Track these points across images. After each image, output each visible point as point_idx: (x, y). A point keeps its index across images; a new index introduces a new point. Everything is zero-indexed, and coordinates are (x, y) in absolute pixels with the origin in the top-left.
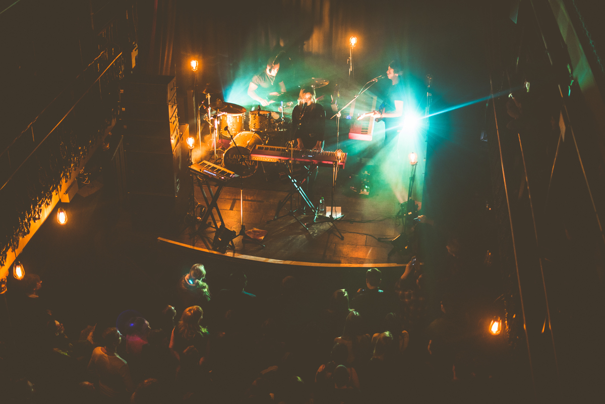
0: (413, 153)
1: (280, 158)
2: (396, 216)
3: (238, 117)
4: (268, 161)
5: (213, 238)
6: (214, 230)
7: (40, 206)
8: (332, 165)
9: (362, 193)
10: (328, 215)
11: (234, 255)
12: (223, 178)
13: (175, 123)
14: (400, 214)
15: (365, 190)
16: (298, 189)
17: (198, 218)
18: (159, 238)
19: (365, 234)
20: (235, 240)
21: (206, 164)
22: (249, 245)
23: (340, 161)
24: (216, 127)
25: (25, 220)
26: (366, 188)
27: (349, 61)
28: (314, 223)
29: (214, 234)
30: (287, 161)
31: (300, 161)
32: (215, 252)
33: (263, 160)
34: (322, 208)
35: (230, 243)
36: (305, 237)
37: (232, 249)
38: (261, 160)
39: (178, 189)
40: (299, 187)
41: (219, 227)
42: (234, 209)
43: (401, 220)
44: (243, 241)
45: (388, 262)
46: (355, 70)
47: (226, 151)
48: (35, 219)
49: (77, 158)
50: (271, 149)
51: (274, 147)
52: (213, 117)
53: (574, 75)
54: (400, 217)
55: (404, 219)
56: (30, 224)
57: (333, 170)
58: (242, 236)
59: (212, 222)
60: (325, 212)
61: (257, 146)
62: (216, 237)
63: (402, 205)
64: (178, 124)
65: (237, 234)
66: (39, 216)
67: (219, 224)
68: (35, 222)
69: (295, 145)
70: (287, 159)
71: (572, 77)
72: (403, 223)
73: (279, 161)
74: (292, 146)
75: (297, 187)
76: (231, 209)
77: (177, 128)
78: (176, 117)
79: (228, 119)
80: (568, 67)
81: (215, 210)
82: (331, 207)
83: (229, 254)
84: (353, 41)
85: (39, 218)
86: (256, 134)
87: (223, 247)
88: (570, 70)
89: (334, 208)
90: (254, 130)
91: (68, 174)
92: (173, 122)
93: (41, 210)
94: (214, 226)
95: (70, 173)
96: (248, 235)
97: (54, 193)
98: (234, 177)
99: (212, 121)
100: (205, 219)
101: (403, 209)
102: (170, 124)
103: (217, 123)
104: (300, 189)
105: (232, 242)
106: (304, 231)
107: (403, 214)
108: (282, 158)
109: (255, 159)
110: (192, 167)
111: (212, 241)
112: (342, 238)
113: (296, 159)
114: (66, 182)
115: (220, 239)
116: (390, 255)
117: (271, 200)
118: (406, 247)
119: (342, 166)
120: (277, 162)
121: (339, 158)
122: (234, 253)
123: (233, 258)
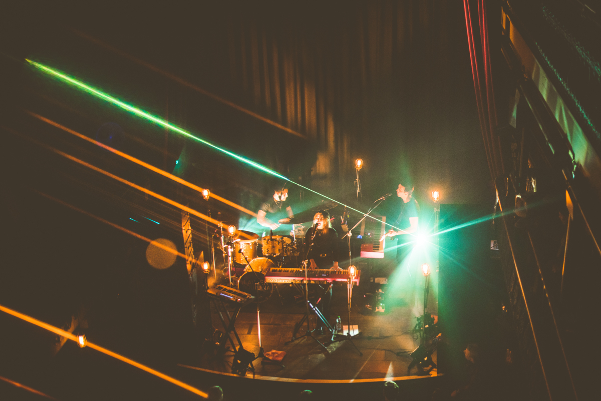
0: (425, 264)
1: (294, 278)
2: (413, 331)
3: (251, 244)
4: (283, 282)
5: (232, 362)
6: (233, 354)
8: (347, 282)
9: (377, 310)
10: (345, 333)
11: (254, 377)
12: (239, 300)
13: (190, 248)
14: (417, 328)
15: (380, 307)
16: (314, 309)
17: (216, 344)
19: (384, 350)
20: (254, 362)
21: (222, 288)
22: (268, 366)
23: (354, 278)
24: (230, 254)
26: (381, 306)
27: (356, 183)
28: (332, 342)
29: (233, 358)
30: (302, 281)
31: (315, 281)
32: (235, 375)
33: (278, 282)
34: (339, 328)
35: (249, 366)
36: (323, 356)
37: (252, 370)
38: (276, 282)
39: (196, 314)
40: (314, 307)
41: (237, 350)
42: (251, 333)
43: (418, 334)
44: (263, 363)
45: (408, 375)
46: (362, 190)
47: (241, 277)
50: (285, 271)
51: (287, 269)
52: (227, 244)
53: (576, 160)
54: (417, 331)
55: (422, 333)
57: (347, 287)
58: (261, 358)
59: (231, 346)
60: (342, 331)
61: (272, 269)
62: (235, 361)
63: (418, 319)
64: (193, 250)
65: (256, 357)
67: (237, 348)
69: (309, 264)
70: (301, 279)
71: (574, 162)
72: (421, 336)
73: (294, 282)
74: (306, 265)
75: (313, 307)
76: (249, 333)
77: (192, 253)
78: (190, 243)
79: (241, 245)
80: (570, 153)
81: (234, 334)
82: (348, 326)
83: (250, 376)
84: (359, 163)
86: (269, 260)
87: (243, 369)
88: (572, 156)
89: (351, 326)
90: (267, 255)
92: (187, 247)
94: (233, 350)
96: (267, 356)
98: (251, 299)
99: (226, 249)
100: (223, 344)
101: (420, 323)
102: (186, 249)
103: (230, 250)
104: (316, 309)
105: (252, 365)
106: (324, 351)
107: (420, 327)
108: (297, 279)
109: (270, 281)
110: (209, 291)
111: (231, 365)
112: (361, 354)
113: (310, 279)
115: (239, 362)
116: (410, 368)
117: (288, 323)
118: (426, 359)
119: (356, 283)
120: (292, 283)
121: (353, 275)
122: (254, 374)
123: (254, 380)
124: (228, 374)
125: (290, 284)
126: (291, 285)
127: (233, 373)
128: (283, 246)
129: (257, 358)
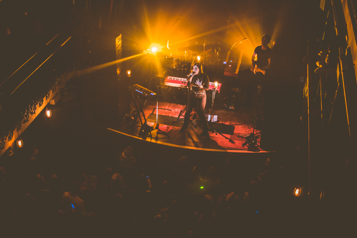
1: (181, 85)
4: (175, 86)
5: (139, 130)
6: (141, 125)
7: (35, 106)
8: (212, 90)
10: (209, 120)
11: (151, 141)
12: (146, 95)
17: (132, 118)
18: (109, 129)
20: (153, 132)
21: (137, 86)
23: (216, 89)
25: (25, 113)
29: (140, 128)
32: (140, 138)
33: (172, 86)
35: (149, 133)
37: (151, 137)
38: (170, 85)
41: (143, 124)
44: (158, 133)
47: (151, 79)
48: (32, 113)
49: (59, 79)
51: (178, 78)
56: (28, 116)
57: (212, 93)
58: (157, 130)
59: (140, 120)
61: (169, 77)
62: (141, 130)
64: (122, 62)
66: (35, 111)
67: (143, 122)
68: (32, 115)
71: (348, 43)
73: (181, 87)
76: (152, 113)
77: (121, 64)
78: (120, 58)
80: (346, 37)
81: (142, 114)
82: (210, 115)
83: (148, 140)
85: (35, 113)
87: (145, 135)
88: (347, 39)
89: (212, 116)
91: (54, 88)
93: (36, 108)
94: (140, 123)
95: (55, 88)
96: (160, 129)
97: (44, 99)
98: (154, 95)
100: (136, 118)
105: (150, 133)
108: (183, 85)
109: (167, 85)
111: (139, 132)
112: (216, 134)
114: (53, 93)
115: (143, 131)
116: (243, 145)
117: (176, 110)
118: (253, 142)
119: (218, 91)
120: (180, 87)
121: (216, 87)
122: (151, 139)
123: (150, 143)
124: (135, 137)
125: (178, 87)
126: (179, 89)
127: (139, 137)
128: (178, 63)
129: (155, 129)
